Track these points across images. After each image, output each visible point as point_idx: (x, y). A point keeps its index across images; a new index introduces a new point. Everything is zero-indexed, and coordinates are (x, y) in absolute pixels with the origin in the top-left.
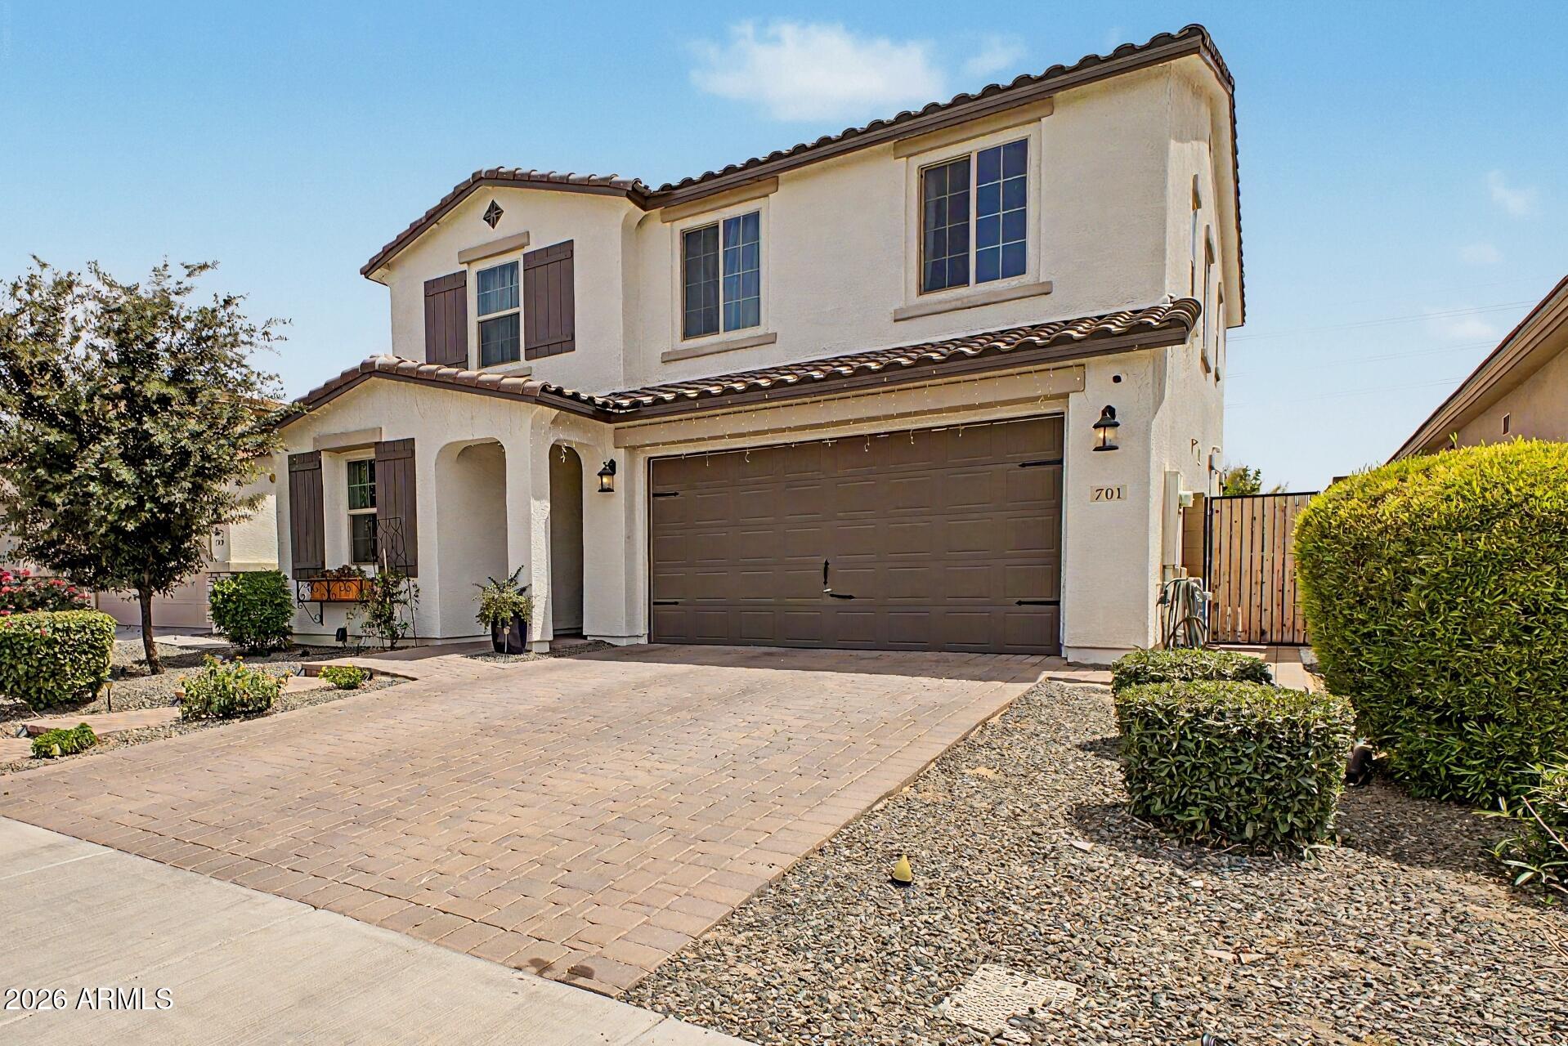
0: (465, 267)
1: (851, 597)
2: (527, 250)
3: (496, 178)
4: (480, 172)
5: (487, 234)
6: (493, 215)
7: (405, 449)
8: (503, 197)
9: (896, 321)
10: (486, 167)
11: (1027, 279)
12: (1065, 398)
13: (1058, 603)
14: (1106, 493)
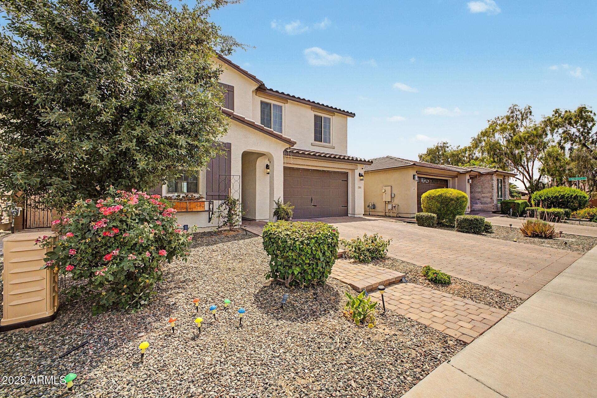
1: (317, 206)
7: (227, 147)
9: (312, 145)
11: (331, 144)
12: (353, 170)
13: (347, 206)
14: (360, 187)
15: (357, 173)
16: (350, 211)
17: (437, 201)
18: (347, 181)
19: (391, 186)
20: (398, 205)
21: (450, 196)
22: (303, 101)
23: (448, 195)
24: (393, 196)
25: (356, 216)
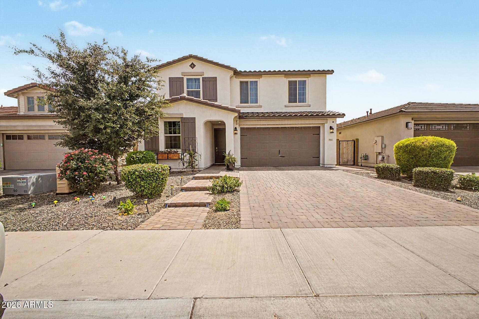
0: (183, 76)
1: (284, 157)
2: (203, 76)
3: (196, 57)
4: (192, 55)
5: (190, 70)
6: (193, 66)
7: (193, 120)
8: (195, 62)
9: (285, 107)
10: (194, 54)
11: (306, 103)
12: (323, 124)
13: (319, 157)
14: (330, 140)
15: (327, 127)
16: (321, 162)
17: (405, 151)
18: (319, 134)
19: (383, 137)
20: (389, 156)
21: (421, 145)
22: (279, 73)
23: (418, 144)
24: (383, 146)
25: (326, 166)
